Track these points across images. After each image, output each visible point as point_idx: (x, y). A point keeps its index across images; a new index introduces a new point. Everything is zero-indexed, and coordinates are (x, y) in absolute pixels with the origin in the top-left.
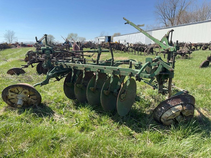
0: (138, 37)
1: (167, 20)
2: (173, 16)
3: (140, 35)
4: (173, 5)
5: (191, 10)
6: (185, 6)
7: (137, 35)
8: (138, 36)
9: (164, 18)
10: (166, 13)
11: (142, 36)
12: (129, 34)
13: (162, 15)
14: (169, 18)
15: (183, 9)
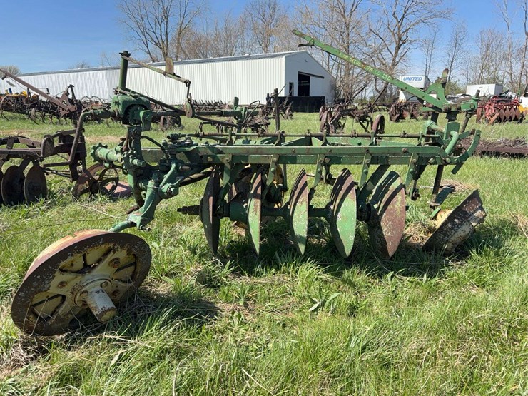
0: (86, 83)
1: (151, 46)
2: (164, 38)
3: (90, 79)
4: (161, 10)
5: (203, 28)
6: (188, 18)
7: (81, 76)
8: (85, 79)
9: (144, 39)
10: (147, 26)
11: (98, 82)
12: (55, 73)
13: (139, 32)
14: (156, 41)
15: (186, 22)
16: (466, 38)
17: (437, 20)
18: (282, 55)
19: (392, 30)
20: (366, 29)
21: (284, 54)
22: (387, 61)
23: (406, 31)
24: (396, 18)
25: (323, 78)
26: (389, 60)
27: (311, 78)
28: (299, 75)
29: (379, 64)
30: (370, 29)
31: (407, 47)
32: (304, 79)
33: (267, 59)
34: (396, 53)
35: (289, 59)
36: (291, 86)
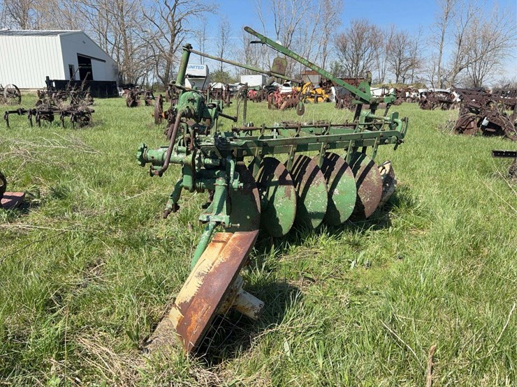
16: (230, 33)
17: (205, 14)
18: (55, 34)
19: (166, 18)
20: (140, 14)
21: (58, 33)
22: (165, 48)
23: (179, 20)
24: (169, 7)
25: (104, 61)
26: (167, 47)
27: (92, 60)
28: (78, 57)
29: (158, 51)
30: (144, 15)
31: (182, 36)
32: (84, 61)
33: (37, 37)
34: (173, 41)
35: (65, 39)
36: (71, 69)
